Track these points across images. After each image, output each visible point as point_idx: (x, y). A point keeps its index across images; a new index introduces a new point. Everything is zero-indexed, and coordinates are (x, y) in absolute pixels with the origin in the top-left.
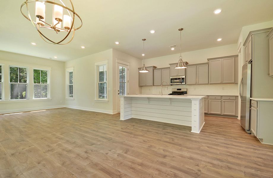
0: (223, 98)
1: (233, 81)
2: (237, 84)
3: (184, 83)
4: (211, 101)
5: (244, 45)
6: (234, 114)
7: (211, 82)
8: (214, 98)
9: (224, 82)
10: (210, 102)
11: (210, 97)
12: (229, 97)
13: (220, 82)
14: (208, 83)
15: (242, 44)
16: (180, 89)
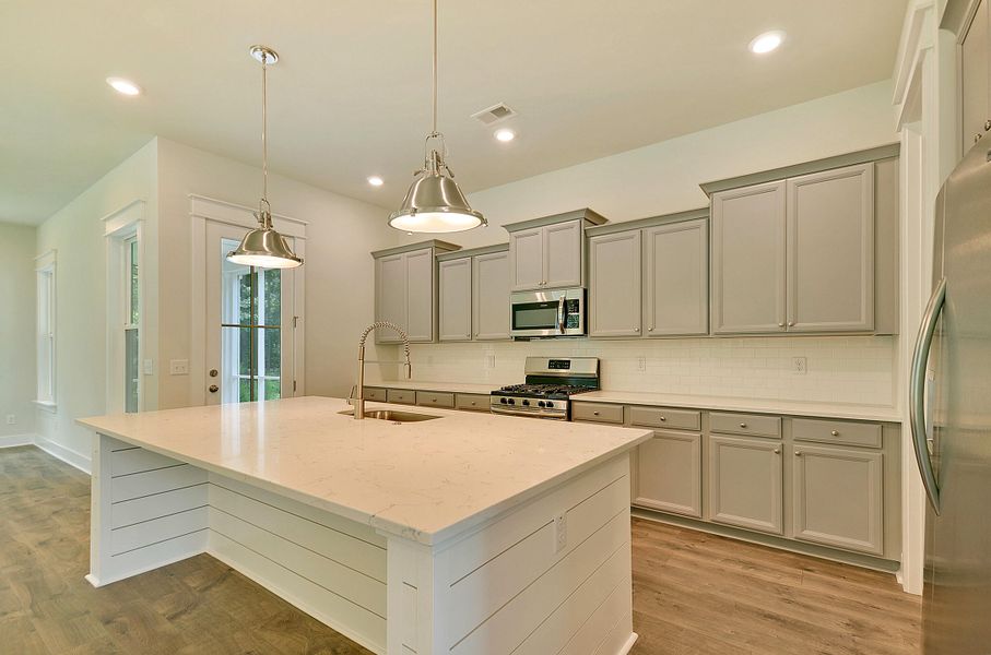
0: (798, 429)
1: (864, 321)
2: (892, 336)
3: (579, 331)
4: (720, 444)
5: (947, 22)
6: (869, 545)
7: (721, 324)
8: (733, 424)
9: (800, 326)
10: (711, 452)
11: (711, 422)
12: (835, 427)
13: (775, 326)
14: (705, 331)
15: (934, 18)
16: (565, 364)
